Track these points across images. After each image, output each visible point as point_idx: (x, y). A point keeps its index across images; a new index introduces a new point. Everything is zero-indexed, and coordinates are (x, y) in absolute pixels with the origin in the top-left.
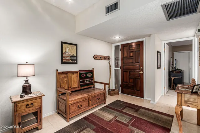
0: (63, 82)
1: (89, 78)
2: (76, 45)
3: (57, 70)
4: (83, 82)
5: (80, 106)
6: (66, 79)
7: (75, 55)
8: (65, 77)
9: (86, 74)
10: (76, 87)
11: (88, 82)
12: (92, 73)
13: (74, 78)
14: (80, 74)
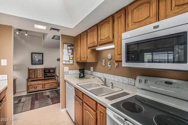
0: (32, 74)
1: (51, 73)
2: (42, 54)
3: (28, 68)
4: (47, 75)
5: (36, 87)
6: (34, 73)
7: (41, 59)
8: (33, 72)
9: (49, 70)
10: (41, 78)
11: (50, 75)
12: (54, 70)
13: (39, 72)
14: (44, 70)
